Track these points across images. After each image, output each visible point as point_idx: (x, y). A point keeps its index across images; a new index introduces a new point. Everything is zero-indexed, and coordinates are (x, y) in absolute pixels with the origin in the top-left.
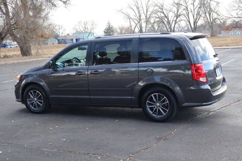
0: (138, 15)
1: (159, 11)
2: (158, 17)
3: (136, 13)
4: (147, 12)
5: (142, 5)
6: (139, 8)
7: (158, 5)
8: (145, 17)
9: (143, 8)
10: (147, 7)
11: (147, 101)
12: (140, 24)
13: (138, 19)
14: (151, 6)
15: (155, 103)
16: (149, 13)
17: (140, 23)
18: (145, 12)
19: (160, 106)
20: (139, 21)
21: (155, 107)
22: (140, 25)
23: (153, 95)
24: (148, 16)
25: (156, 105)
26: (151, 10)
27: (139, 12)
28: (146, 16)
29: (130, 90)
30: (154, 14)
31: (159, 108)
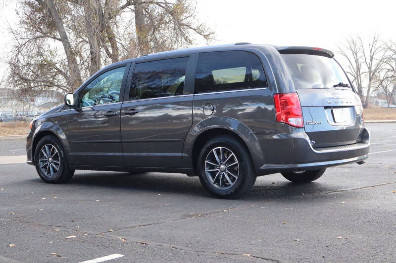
0: (355, 66)
1: (393, 59)
2: (392, 69)
3: (350, 63)
4: (371, 60)
5: (362, 48)
6: (356, 54)
7: (392, 48)
8: (367, 70)
9: (364, 53)
10: (371, 51)
11: (206, 162)
12: (358, 81)
13: (355, 73)
14: (379, 49)
15: (218, 164)
16: (375, 62)
17: (358, 78)
18: (368, 61)
19: (225, 171)
20: (356, 76)
21: (218, 171)
22: (359, 84)
23: (215, 150)
24: (373, 68)
25: (219, 168)
26: (379, 56)
27: (357, 62)
28: (369, 68)
29: (181, 141)
30: (384, 64)
31: (224, 173)
